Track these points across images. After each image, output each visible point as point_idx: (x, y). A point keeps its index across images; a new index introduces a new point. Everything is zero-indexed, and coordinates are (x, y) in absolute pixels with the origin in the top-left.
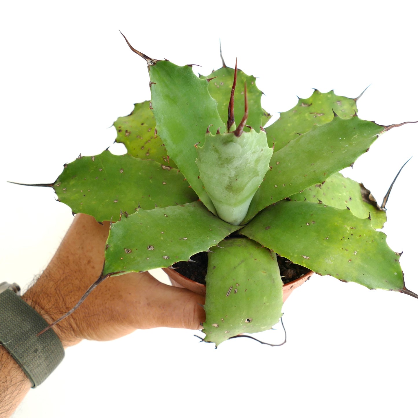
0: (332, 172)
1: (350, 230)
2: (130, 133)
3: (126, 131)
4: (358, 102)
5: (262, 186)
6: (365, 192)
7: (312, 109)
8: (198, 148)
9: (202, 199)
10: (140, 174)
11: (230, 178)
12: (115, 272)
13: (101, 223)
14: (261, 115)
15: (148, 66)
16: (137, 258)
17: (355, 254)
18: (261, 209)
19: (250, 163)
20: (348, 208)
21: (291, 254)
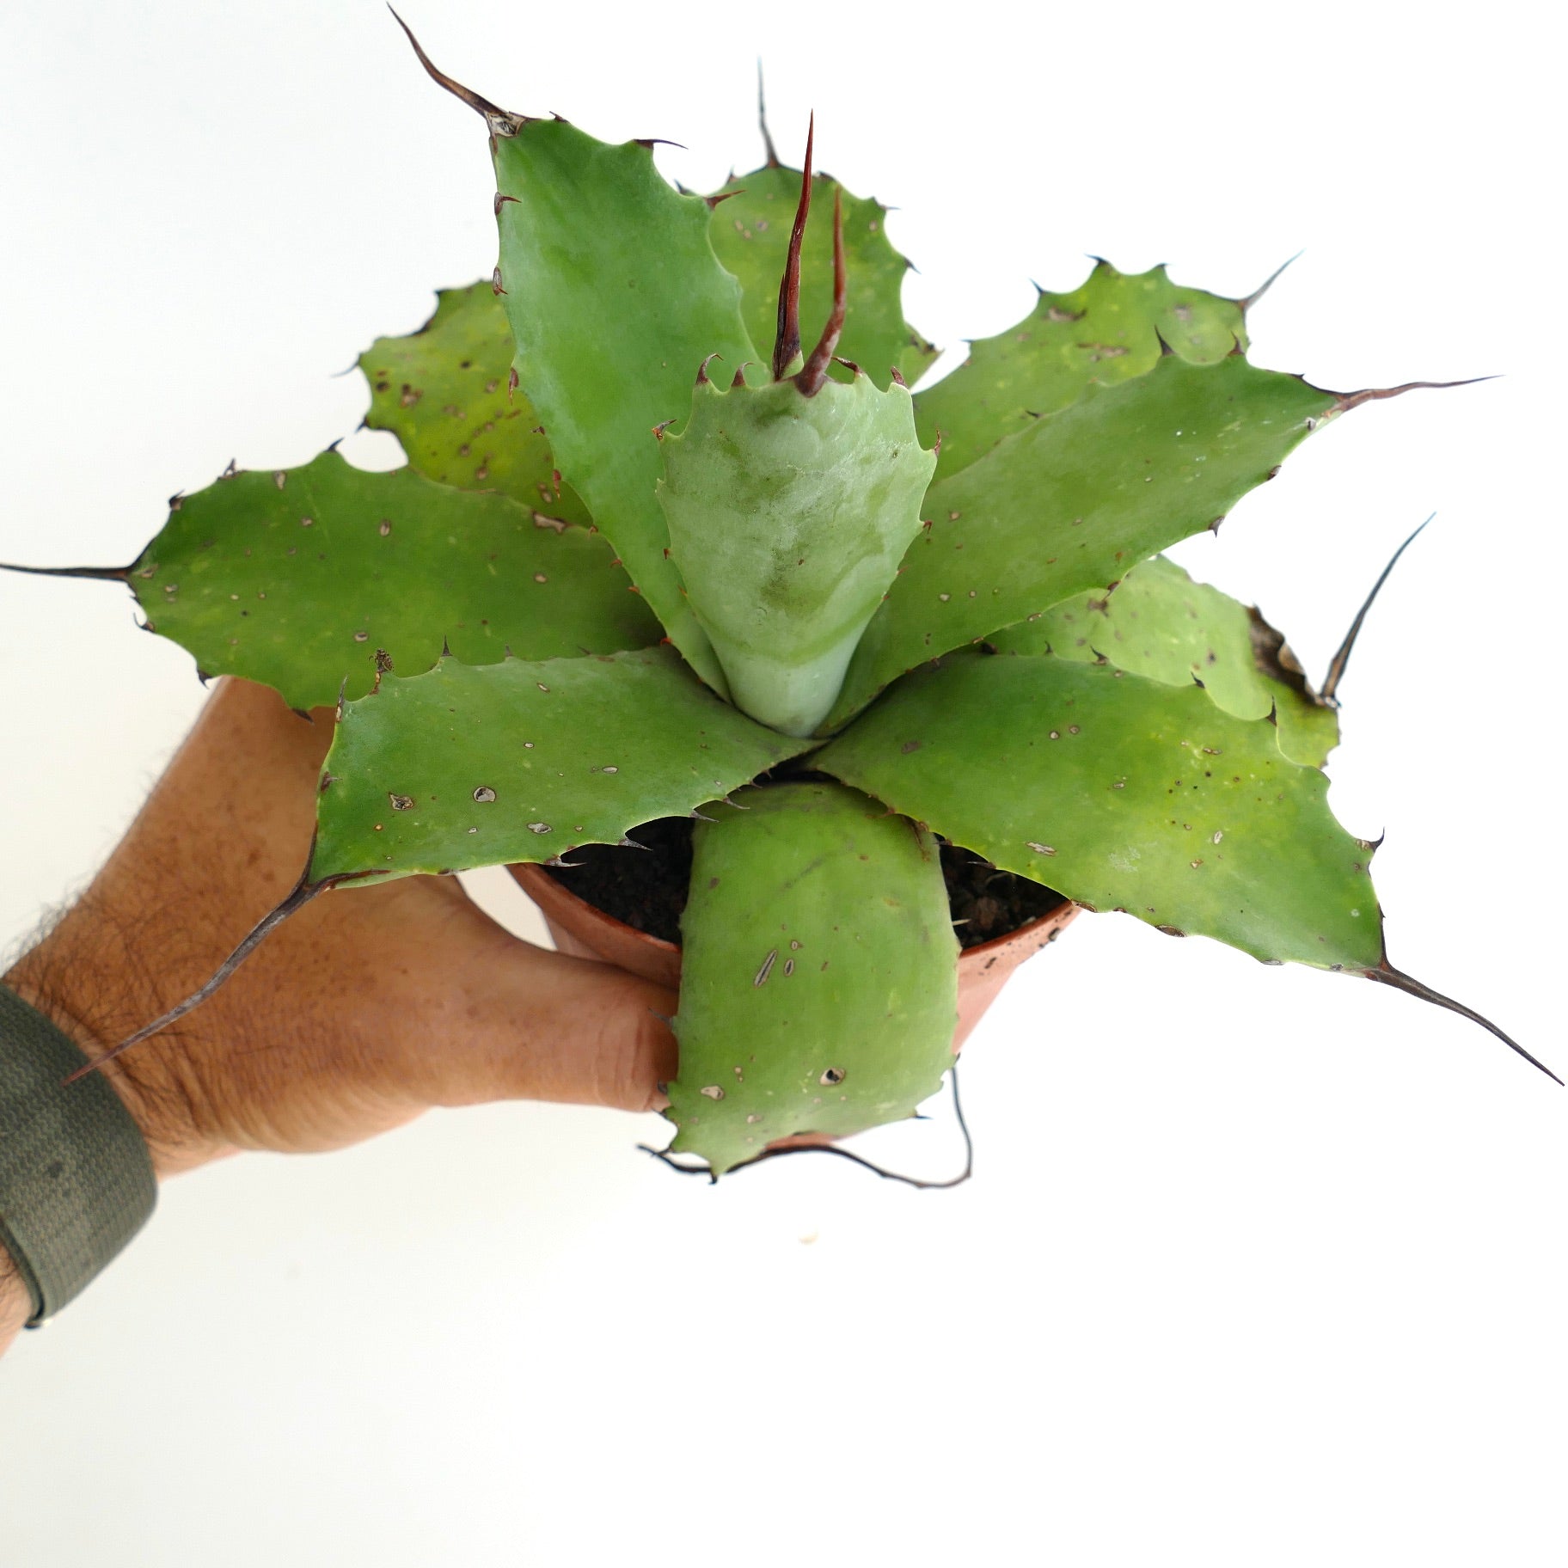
0: (1145, 550)
1: (1201, 758)
2: (418, 395)
3: (406, 389)
4: (1251, 313)
5: (896, 596)
6: (1266, 639)
7: (1085, 330)
8: (667, 439)
9: (679, 636)
10: (452, 540)
11: (779, 555)
12: (353, 871)
13: (303, 714)
14: (900, 343)
15: (491, 138)
16: (436, 828)
17: (1217, 841)
18: (889, 677)
19: (850, 500)
20: (1199, 684)
21: (991, 838)
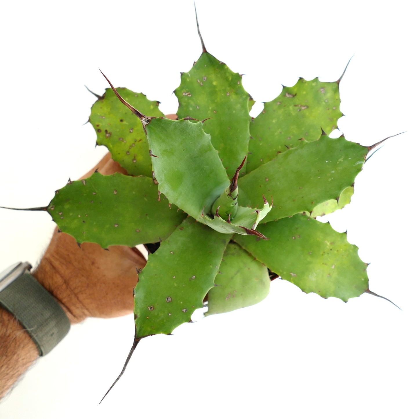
0: (319, 202)
1: (329, 245)
2: (110, 134)
3: (106, 131)
4: (340, 84)
7: (297, 100)
10: (134, 193)
16: (161, 315)
17: (333, 267)
20: (329, 222)
